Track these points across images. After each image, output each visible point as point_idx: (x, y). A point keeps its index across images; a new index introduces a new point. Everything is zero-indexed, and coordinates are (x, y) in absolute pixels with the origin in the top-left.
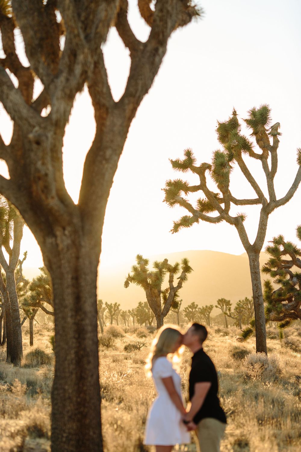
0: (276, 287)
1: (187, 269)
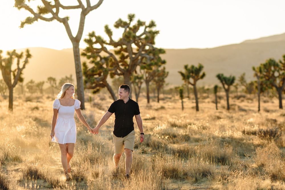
0: (90, 66)
1: (29, 56)
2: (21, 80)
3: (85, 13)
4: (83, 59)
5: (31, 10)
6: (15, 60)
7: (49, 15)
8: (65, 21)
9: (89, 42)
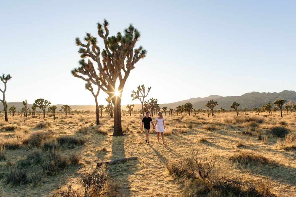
0: (145, 107)
1: (134, 106)
2: (132, 110)
3: (144, 98)
4: (144, 106)
5: (134, 97)
6: (131, 107)
7: (137, 98)
8: (140, 99)
9: (145, 103)
